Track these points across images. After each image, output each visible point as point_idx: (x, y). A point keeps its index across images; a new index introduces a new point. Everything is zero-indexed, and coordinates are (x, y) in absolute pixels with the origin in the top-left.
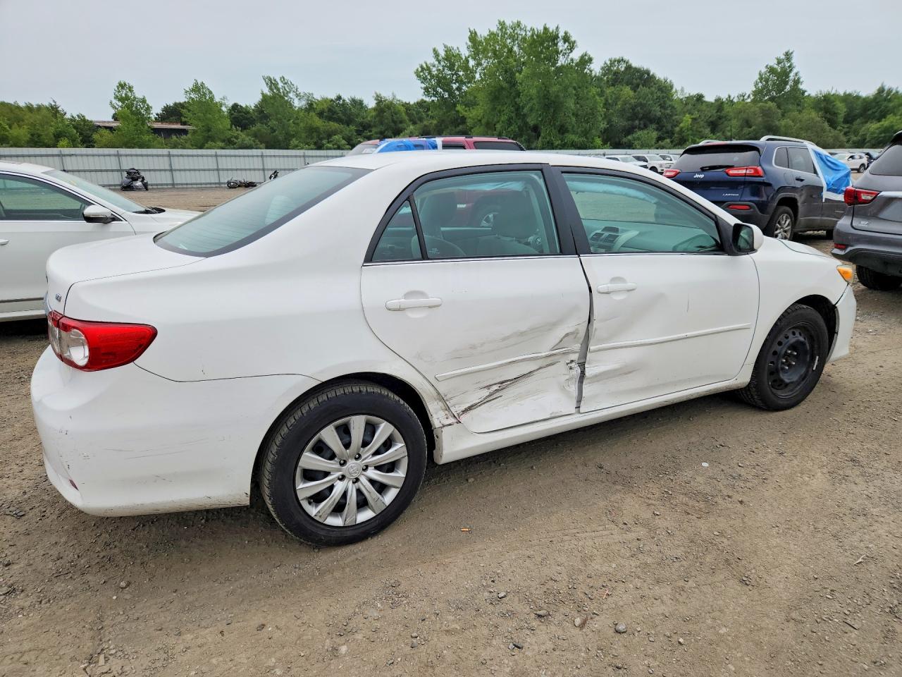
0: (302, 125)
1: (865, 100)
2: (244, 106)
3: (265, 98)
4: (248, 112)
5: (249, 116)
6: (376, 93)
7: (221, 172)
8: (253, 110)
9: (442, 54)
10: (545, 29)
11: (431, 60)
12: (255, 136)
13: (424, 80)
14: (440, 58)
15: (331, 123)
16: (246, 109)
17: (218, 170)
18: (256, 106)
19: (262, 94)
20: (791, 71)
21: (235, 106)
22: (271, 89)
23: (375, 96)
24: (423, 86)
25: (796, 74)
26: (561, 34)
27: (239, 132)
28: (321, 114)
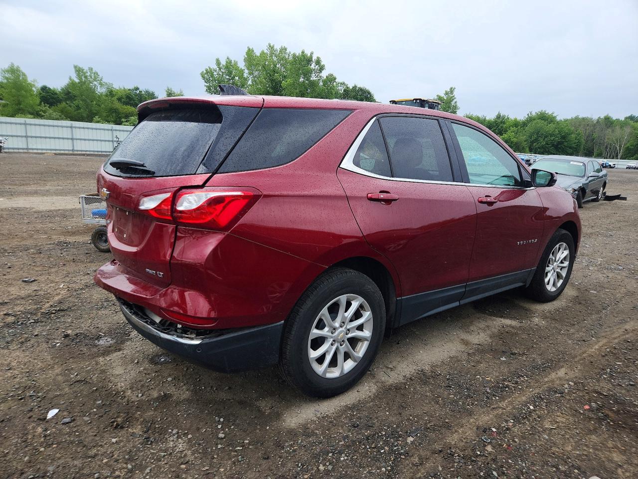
0: (103, 106)
1: (489, 122)
2: (52, 88)
3: (72, 84)
4: (56, 94)
5: (56, 96)
6: (168, 88)
7: (29, 139)
8: (60, 92)
9: (223, 62)
10: (303, 52)
11: (214, 66)
12: (62, 111)
13: (207, 81)
14: (221, 66)
15: (129, 107)
16: (53, 91)
17: (26, 137)
18: (62, 89)
19: (70, 79)
20: (453, 100)
21: (44, 89)
22: (79, 76)
23: (166, 89)
24: (206, 84)
25: (456, 102)
26: (314, 58)
27: (47, 108)
28: (119, 99)
